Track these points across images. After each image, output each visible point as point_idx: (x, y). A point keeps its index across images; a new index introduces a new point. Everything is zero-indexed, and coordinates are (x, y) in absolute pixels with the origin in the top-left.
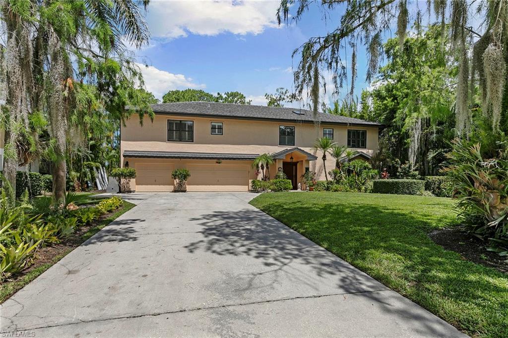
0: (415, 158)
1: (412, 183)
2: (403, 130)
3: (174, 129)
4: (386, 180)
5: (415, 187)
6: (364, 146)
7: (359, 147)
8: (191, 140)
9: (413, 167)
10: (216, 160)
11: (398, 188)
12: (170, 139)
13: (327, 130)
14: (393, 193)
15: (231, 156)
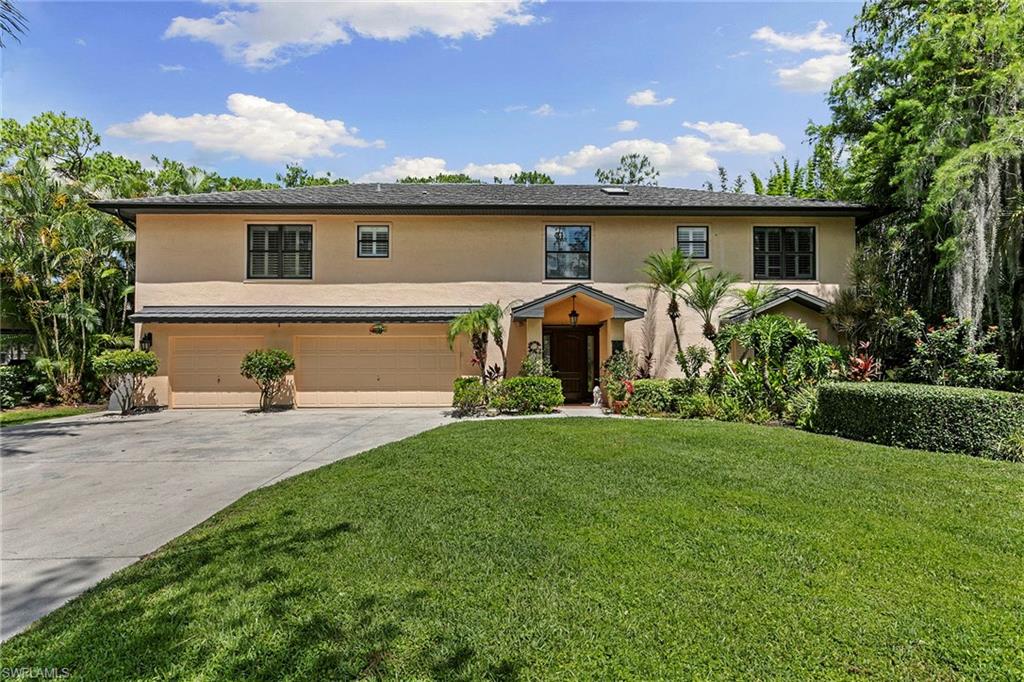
0: (980, 306)
1: (968, 404)
2: (930, 210)
3: (267, 248)
4: (865, 387)
5: (983, 421)
6: (807, 271)
7: (790, 275)
8: (306, 274)
9: (972, 339)
10: (369, 325)
11: (909, 420)
12: (254, 273)
13: (691, 231)
14: (888, 442)
15: (406, 313)
